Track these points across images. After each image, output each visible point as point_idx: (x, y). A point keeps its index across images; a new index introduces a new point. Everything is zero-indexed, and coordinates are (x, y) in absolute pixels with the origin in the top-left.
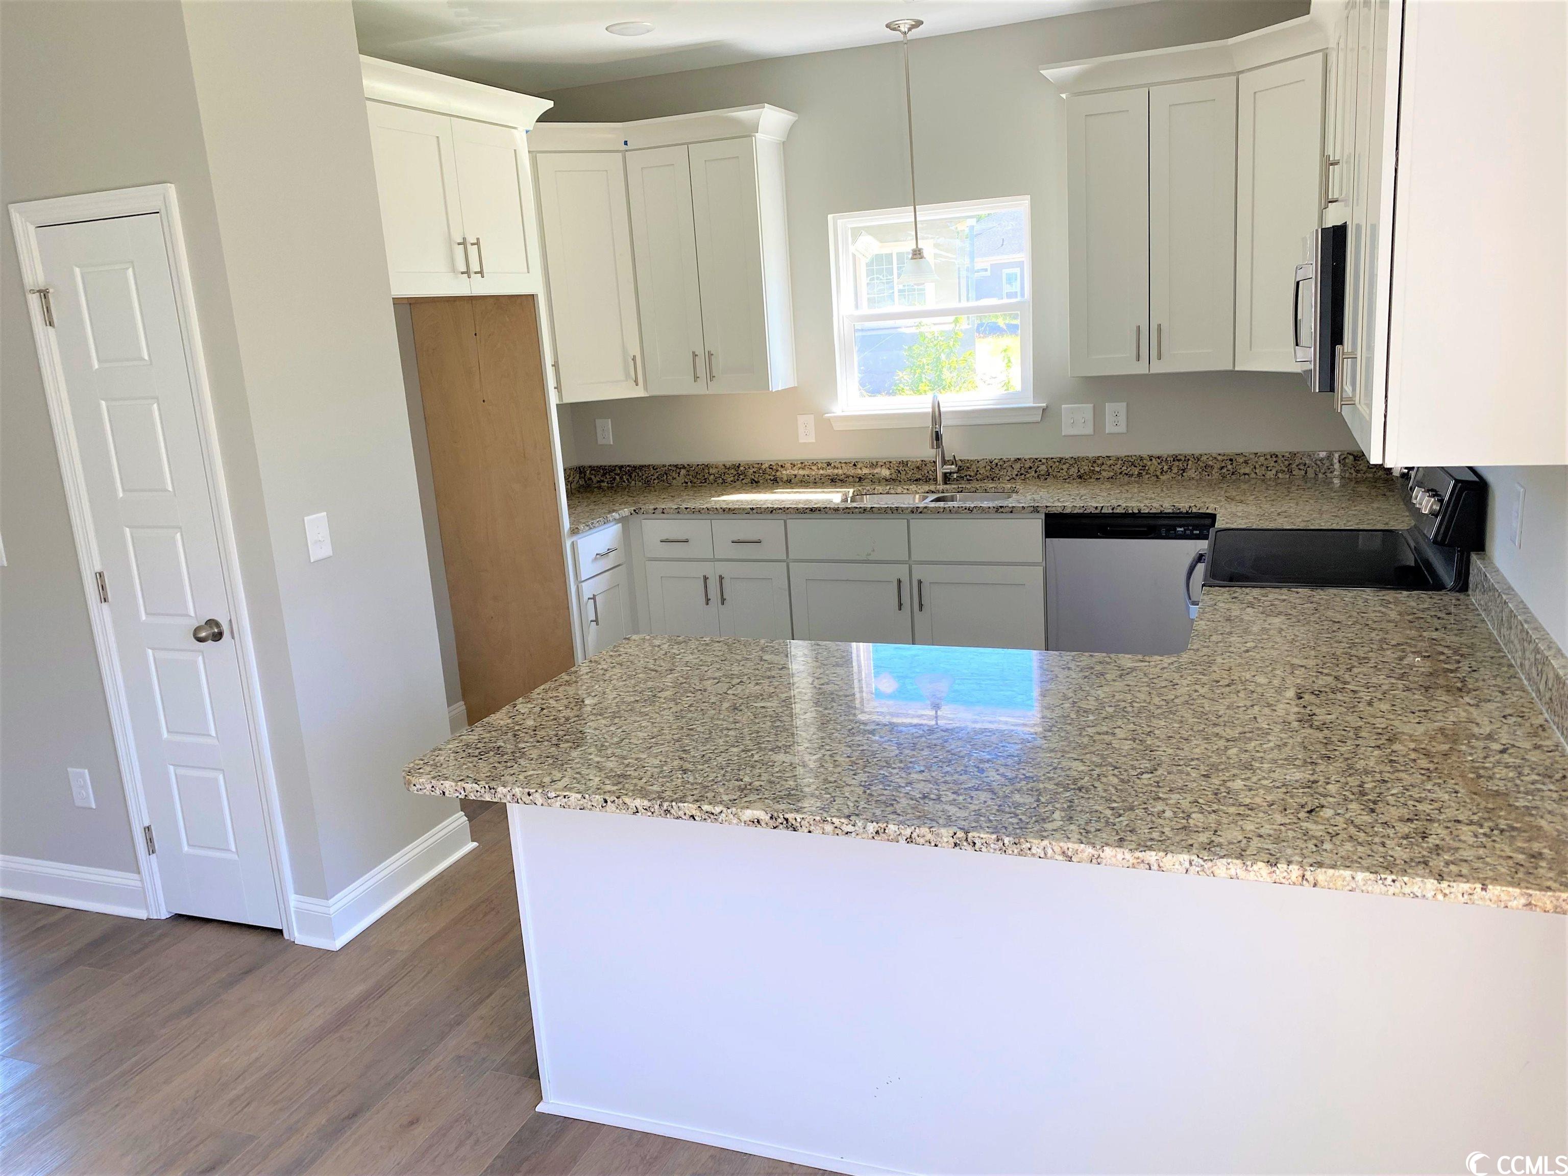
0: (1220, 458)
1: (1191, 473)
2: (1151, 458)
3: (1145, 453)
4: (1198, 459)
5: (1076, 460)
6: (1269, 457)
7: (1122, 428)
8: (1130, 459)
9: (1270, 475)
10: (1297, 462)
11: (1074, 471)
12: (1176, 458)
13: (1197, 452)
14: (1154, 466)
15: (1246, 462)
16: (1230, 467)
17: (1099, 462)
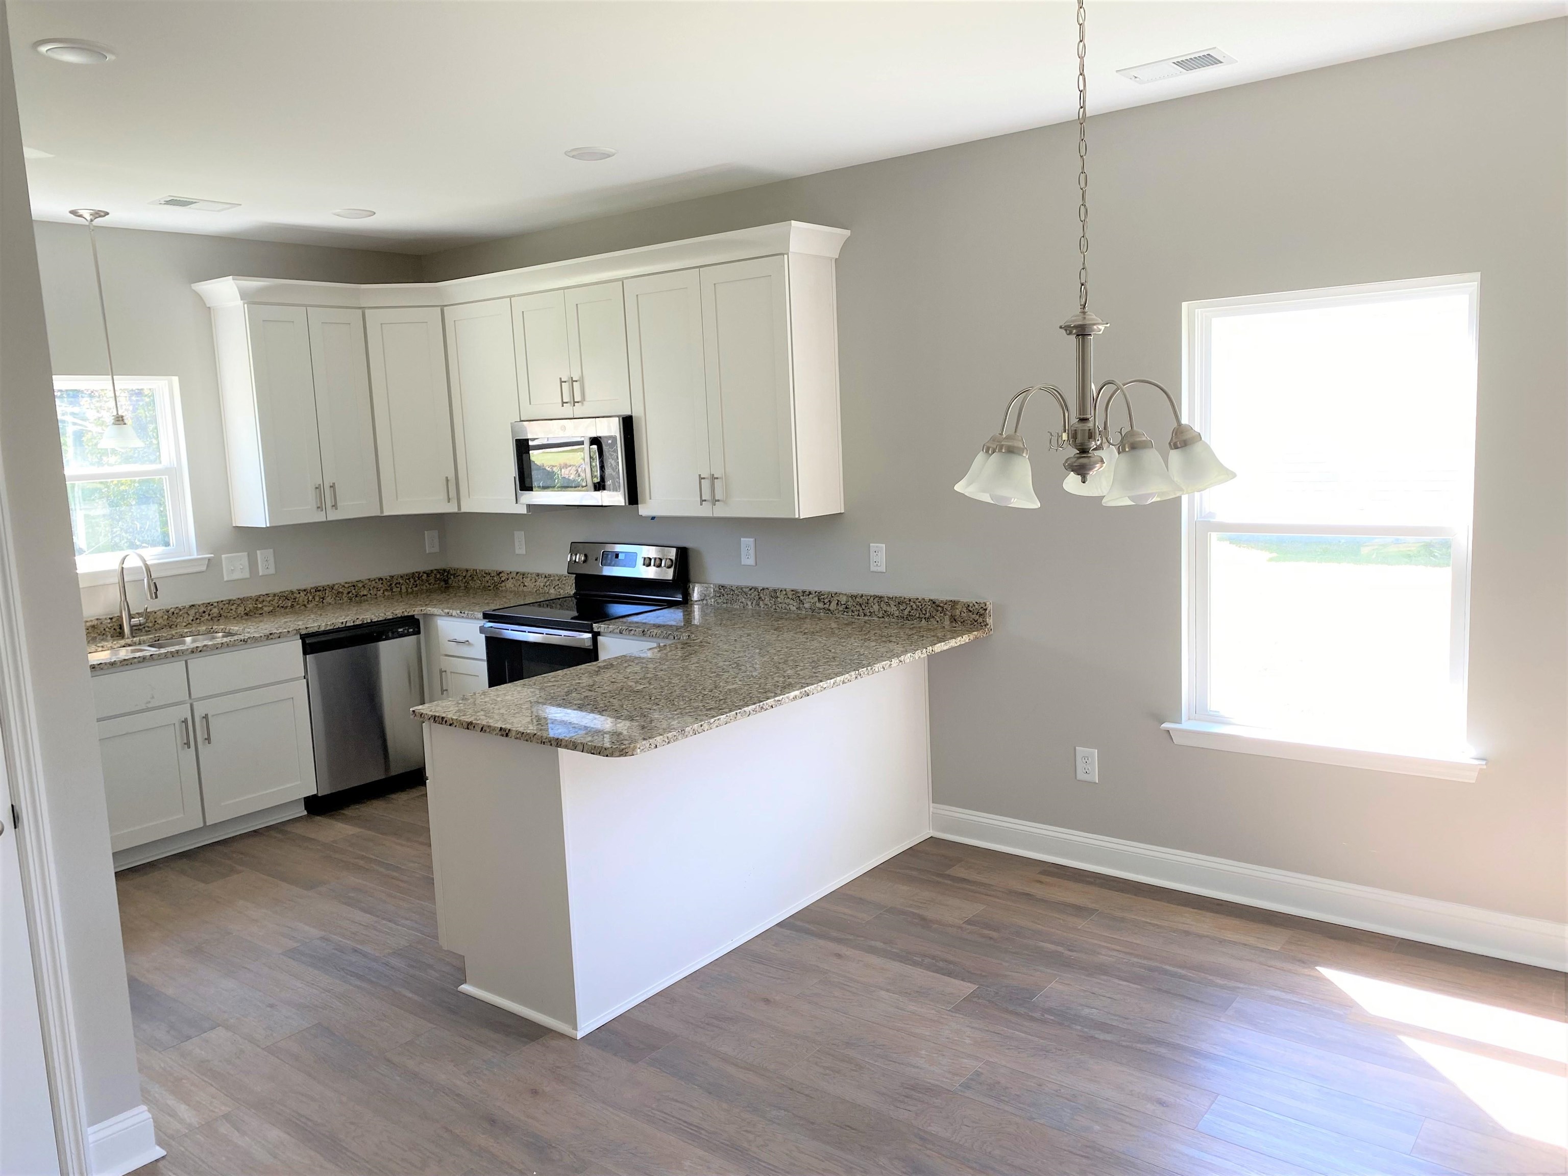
0: (346, 585)
1: (328, 600)
2: (299, 592)
3: (294, 588)
4: (332, 588)
5: (243, 600)
6: (377, 581)
7: (272, 571)
8: (284, 594)
9: (380, 593)
10: (395, 581)
11: (241, 610)
12: (317, 590)
13: (330, 583)
14: (302, 597)
15: (364, 586)
16: (354, 591)
17: (260, 600)
